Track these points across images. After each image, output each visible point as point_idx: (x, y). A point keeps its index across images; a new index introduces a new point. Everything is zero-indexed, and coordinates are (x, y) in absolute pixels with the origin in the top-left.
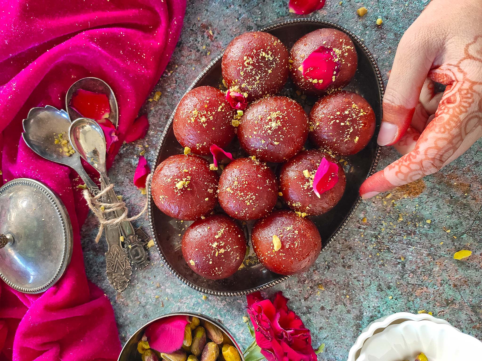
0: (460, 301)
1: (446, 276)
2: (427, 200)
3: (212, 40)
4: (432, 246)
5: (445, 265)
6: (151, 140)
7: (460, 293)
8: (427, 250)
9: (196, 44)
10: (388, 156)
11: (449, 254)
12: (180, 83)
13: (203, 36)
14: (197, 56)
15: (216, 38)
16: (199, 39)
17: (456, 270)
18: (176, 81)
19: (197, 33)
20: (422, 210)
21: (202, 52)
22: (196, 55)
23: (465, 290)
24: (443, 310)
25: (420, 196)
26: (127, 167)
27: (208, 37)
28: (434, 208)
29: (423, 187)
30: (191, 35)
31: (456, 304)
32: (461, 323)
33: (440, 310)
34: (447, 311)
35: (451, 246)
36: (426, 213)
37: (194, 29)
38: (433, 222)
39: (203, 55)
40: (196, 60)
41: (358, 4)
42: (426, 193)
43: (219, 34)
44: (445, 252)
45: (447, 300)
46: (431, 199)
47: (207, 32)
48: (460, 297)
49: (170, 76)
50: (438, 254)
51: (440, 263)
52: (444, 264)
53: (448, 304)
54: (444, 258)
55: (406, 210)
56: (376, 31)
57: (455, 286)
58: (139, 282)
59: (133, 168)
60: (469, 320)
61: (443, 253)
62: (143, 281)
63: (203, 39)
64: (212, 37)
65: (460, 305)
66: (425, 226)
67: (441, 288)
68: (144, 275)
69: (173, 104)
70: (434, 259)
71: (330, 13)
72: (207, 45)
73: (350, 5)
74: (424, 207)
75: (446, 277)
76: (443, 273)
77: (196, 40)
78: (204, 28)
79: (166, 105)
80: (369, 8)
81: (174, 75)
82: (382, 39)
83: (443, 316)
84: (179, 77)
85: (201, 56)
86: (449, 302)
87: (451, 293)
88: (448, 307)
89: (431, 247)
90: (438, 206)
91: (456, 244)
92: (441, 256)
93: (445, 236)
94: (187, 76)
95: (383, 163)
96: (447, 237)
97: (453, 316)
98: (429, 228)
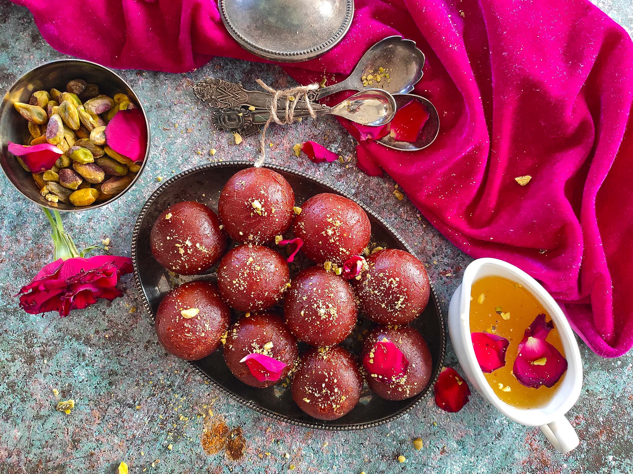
0: (74, 455)
1: (106, 448)
2: (194, 452)
3: (441, 273)
4: (143, 443)
5: (117, 450)
6: (353, 173)
7: (82, 457)
8: (140, 437)
9: (442, 254)
10: (255, 425)
11: (128, 459)
12: (405, 224)
13: (448, 265)
14: (428, 252)
15: (442, 279)
16: (446, 260)
17: (108, 460)
18: (408, 221)
19: (454, 260)
20: (184, 444)
21: (431, 258)
22: (430, 251)
23: (85, 463)
24: (70, 434)
25: (200, 446)
26: (331, 137)
27: (445, 270)
28: (183, 457)
29: (209, 452)
30: (453, 253)
31: (72, 449)
32: (49, 449)
33: (69, 431)
34: (67, 438)
35: (136, 463)
36: (180, 446)
37: (458, 258)
38: (168, 452)
39: (427, 259)
40: (424, 249)
41: (428, 442)
42: (202, 453)
43: (445, 283)
44: (132, 454)
45: (79, 441)
46: (194, 457)
47: (451, 271)
48: (78, 456)
49: (416, 215)
50: (131, 446)
51: (121, 445)
52: (119, 450)
53: (74, 441)
54: (126, 452)
55: (190, 427)
56: (393, 452)
57: (92, 455)
58: (198, 110)
59: (329, 143)
60: (49, 458)
61: (132, 452)
62: (199, 115)
63: (444, 264)
64: (444, 275)
65: (69, 453)
66: (166, 442)
67: (94, 440)
68: (204, 118)
69: (385, 209)
70: (127, 440)
71: (428, 409)
72: (437, 267)
73: (430, 434)
74: (188, 447)
75: (104, 448)
76: (109, 446)
77: (446, 256)
78: (456, 269)
79: (386, 201)
80: (421, 453)
81: (416, 220)
82: (382, 456)
83: (63, 433)
84: (411, 225)
85: (428, 256)
86: (76, 444)
87: (85, 448)
88: (70, 440)
89: (142, 441)
90: (183, 462)
91: (137, 468)
92: (129, 450)
93: (149, 460)
94: (411, 234)
95: (249, 417)
96: (148, 462)
97: (59, 443)
98: (163, 445)
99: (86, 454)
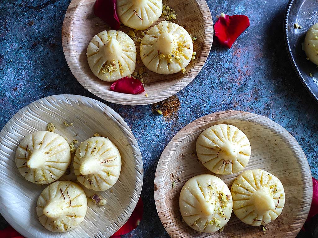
99: (260, 100)
